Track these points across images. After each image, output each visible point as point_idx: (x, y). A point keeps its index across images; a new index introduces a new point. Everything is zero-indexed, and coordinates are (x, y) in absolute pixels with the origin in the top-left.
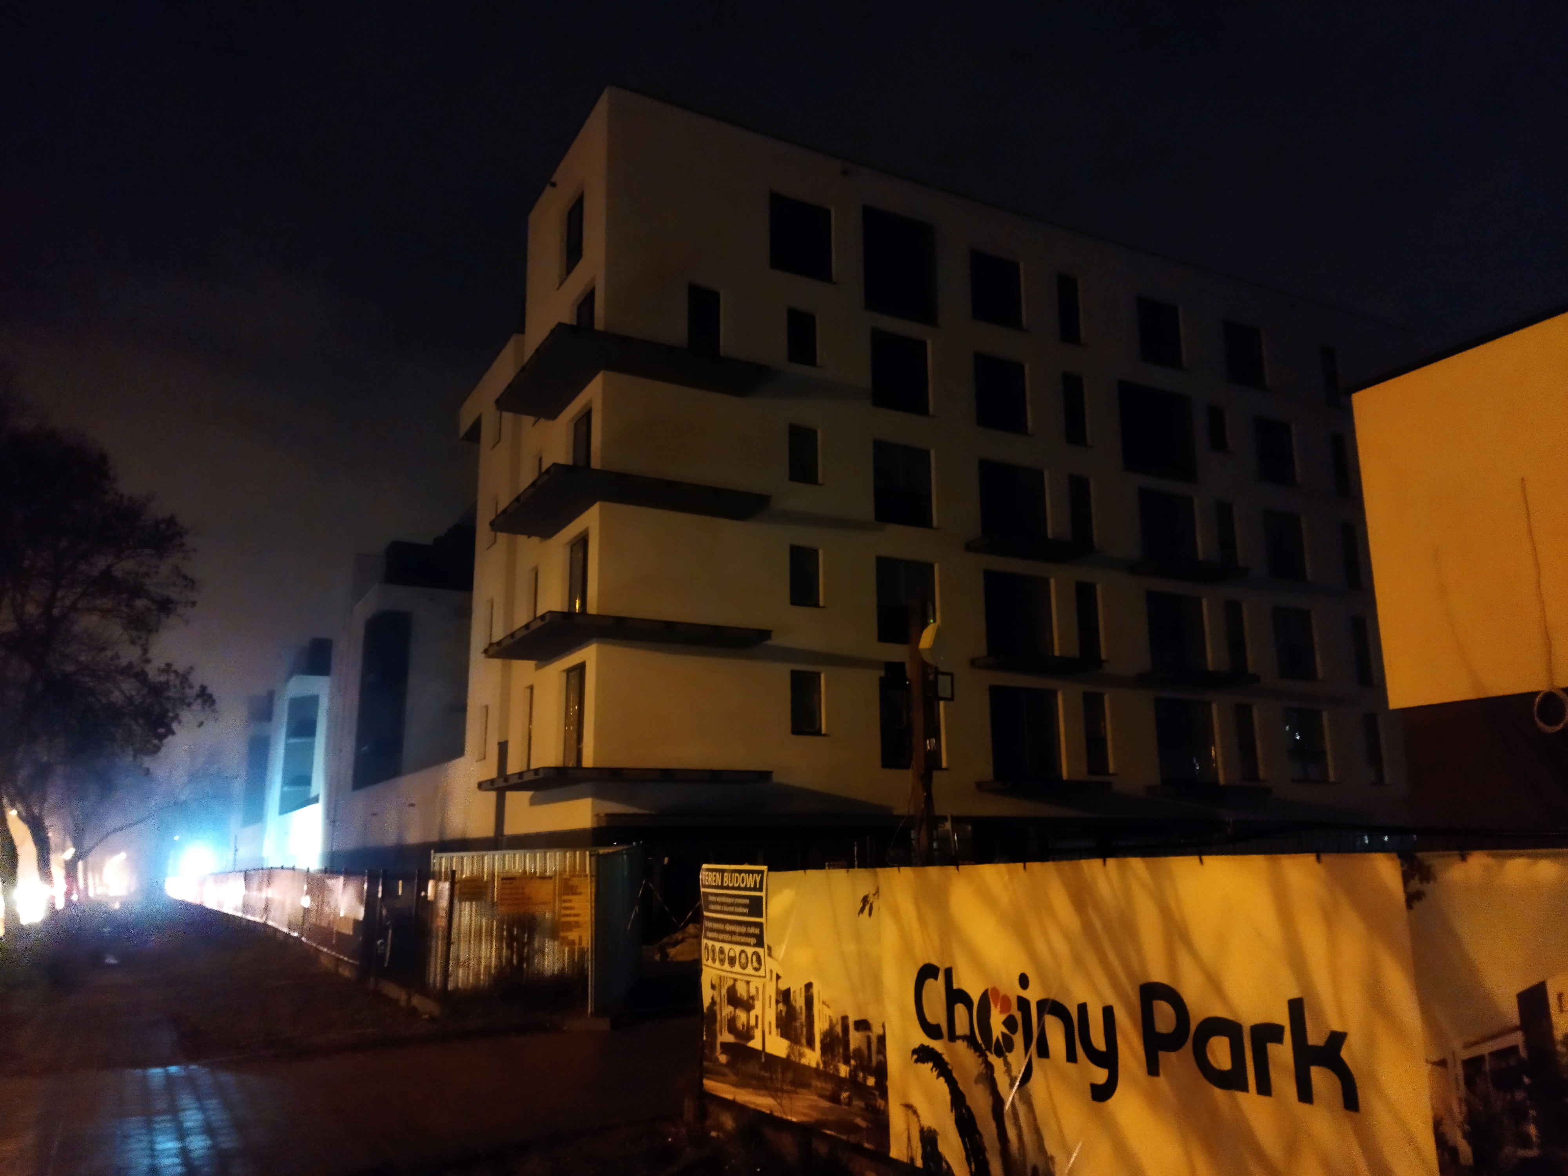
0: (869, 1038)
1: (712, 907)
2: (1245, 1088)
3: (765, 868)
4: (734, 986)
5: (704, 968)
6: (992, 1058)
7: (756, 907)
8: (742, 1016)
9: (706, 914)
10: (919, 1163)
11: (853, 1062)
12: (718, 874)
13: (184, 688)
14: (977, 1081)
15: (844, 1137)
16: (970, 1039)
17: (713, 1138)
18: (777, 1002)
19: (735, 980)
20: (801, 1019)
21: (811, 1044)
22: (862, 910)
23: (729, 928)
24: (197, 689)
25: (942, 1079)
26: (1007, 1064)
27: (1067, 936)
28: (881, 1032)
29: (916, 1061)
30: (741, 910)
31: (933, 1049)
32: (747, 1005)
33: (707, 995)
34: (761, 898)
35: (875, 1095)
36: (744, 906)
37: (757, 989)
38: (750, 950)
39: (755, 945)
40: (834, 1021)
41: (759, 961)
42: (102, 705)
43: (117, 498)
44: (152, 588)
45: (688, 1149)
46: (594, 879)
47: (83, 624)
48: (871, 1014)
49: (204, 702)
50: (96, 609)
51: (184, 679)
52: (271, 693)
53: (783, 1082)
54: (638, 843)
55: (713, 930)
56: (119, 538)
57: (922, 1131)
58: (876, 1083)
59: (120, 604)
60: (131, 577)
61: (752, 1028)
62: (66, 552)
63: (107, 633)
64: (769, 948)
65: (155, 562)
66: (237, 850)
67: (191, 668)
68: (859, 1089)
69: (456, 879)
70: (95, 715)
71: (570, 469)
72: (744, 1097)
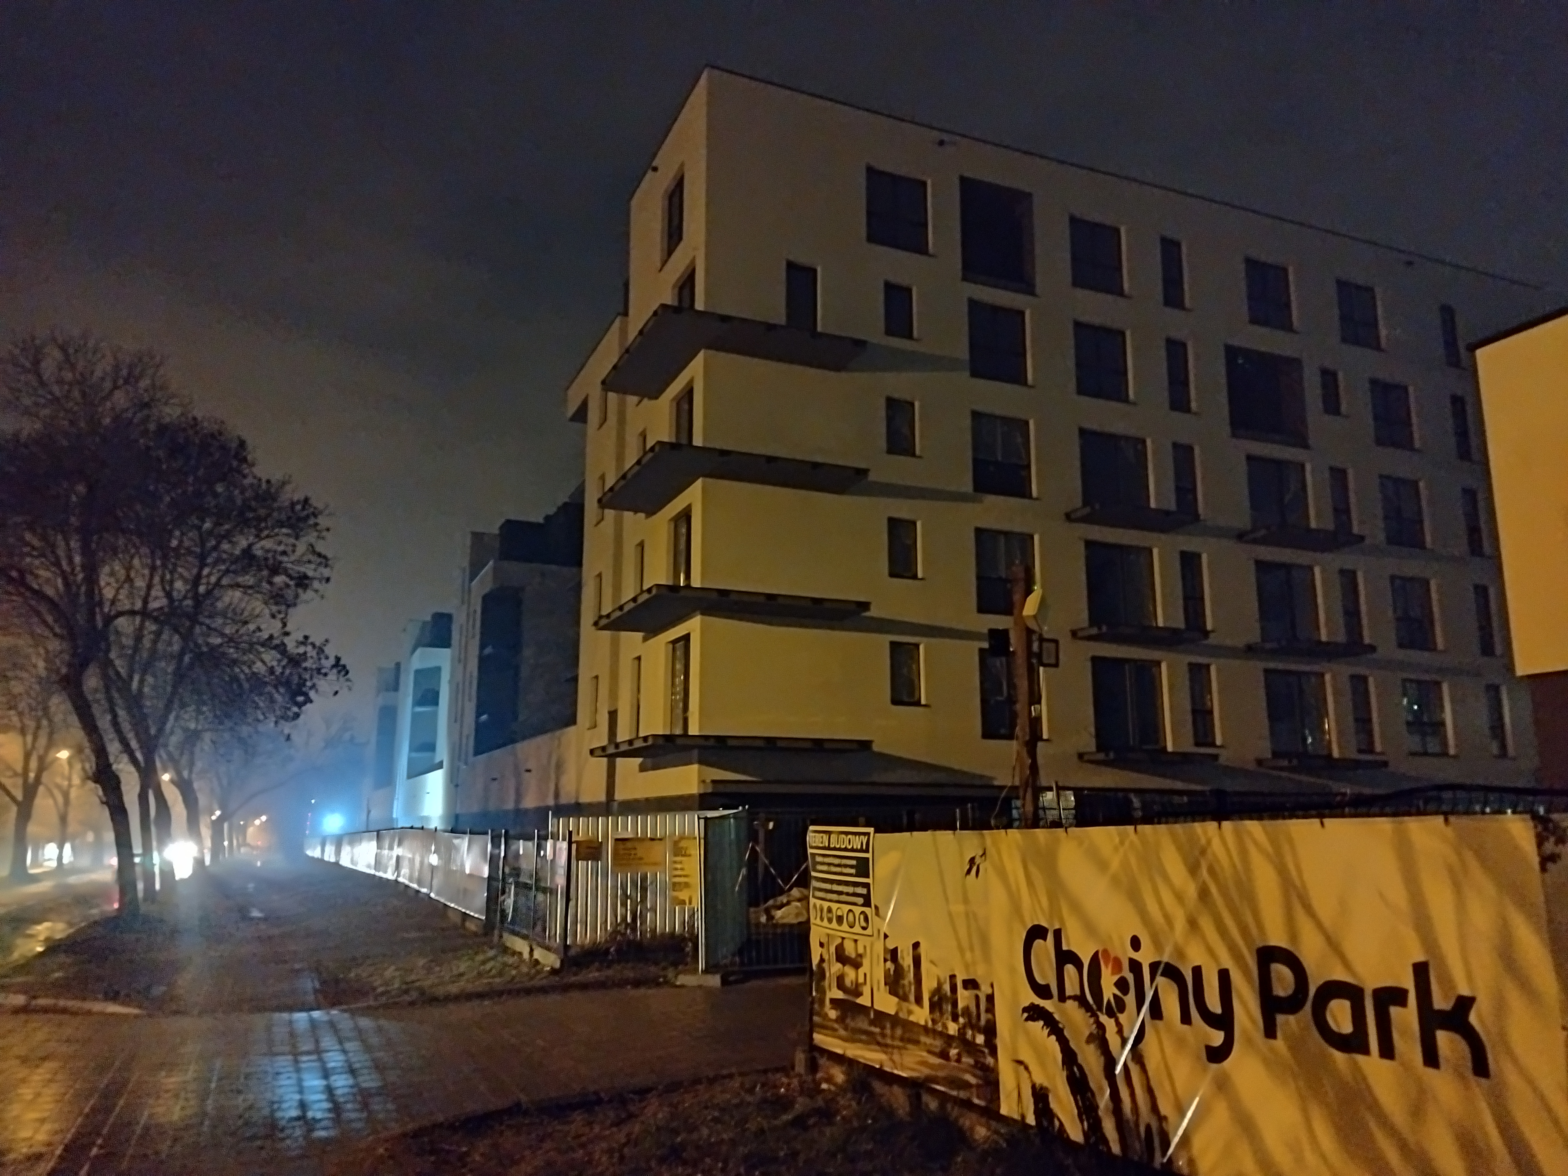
0: (977, 997)
1: (820, 867)
2: (1366, 1051)
3: (871, 830)
4: (842, 944)
5: (813, 926)
6: (1104, 1018)
7: (863, 867)
8: (850, 974)
9: (813, 874)
10: (1031, 1120)
11: (961, 1020)
12: (824, 835)
13: (320, 659)
14: (1088, 1042)
15: (954, 1093)
16: (1081, 999)
17: (824, 1090)
18: (885, 960)
19: (843, 938)
20: (909, 977)
21: (919, 1001)
22: (969, 872)
23: (836, 887)
24: (332, 661)
25: (1053, 1038)
26: (1119, 1025)
27: (1179, 897)
28: (990, 991)
29: (1027, 1019)
30: (849, 870)
31: (1043, 1008)
32: (856, 964)
33: (816, 953)
34: (868, 859)
35: (983, 1052)
36: (851, 867)
37: (865, 947)
38: (857, 910)
39: (863, 905)
40: (942, 980)
41: (866, 919)
42: (246, 674)
43: (255, 481)
44: (289, 565)
45: (800, 1100)
46: (702, 841)
47: (227, 599)
48: (979, 974)
49: (339, 672)
50: (238, 585)
51: (321, 651)
52: (398, 665)
53: (893, 1038)
54: (744, 807)
55: (821, 890)
56: (260, 519)
57: (1033, 1087)
58: (985, 1041)
59: (260, 581)
60: (270, 555)
61: (861, 984)
62: (210, 533)
63: (249, 608)
64: (876, 908)
65: (292, 540)
66: (369, 812)
67: (327, 641)
68: (969, 1047)
69: (573, 840)
70: (240, 686)
71: (673, 446)
72: (854, 1051)
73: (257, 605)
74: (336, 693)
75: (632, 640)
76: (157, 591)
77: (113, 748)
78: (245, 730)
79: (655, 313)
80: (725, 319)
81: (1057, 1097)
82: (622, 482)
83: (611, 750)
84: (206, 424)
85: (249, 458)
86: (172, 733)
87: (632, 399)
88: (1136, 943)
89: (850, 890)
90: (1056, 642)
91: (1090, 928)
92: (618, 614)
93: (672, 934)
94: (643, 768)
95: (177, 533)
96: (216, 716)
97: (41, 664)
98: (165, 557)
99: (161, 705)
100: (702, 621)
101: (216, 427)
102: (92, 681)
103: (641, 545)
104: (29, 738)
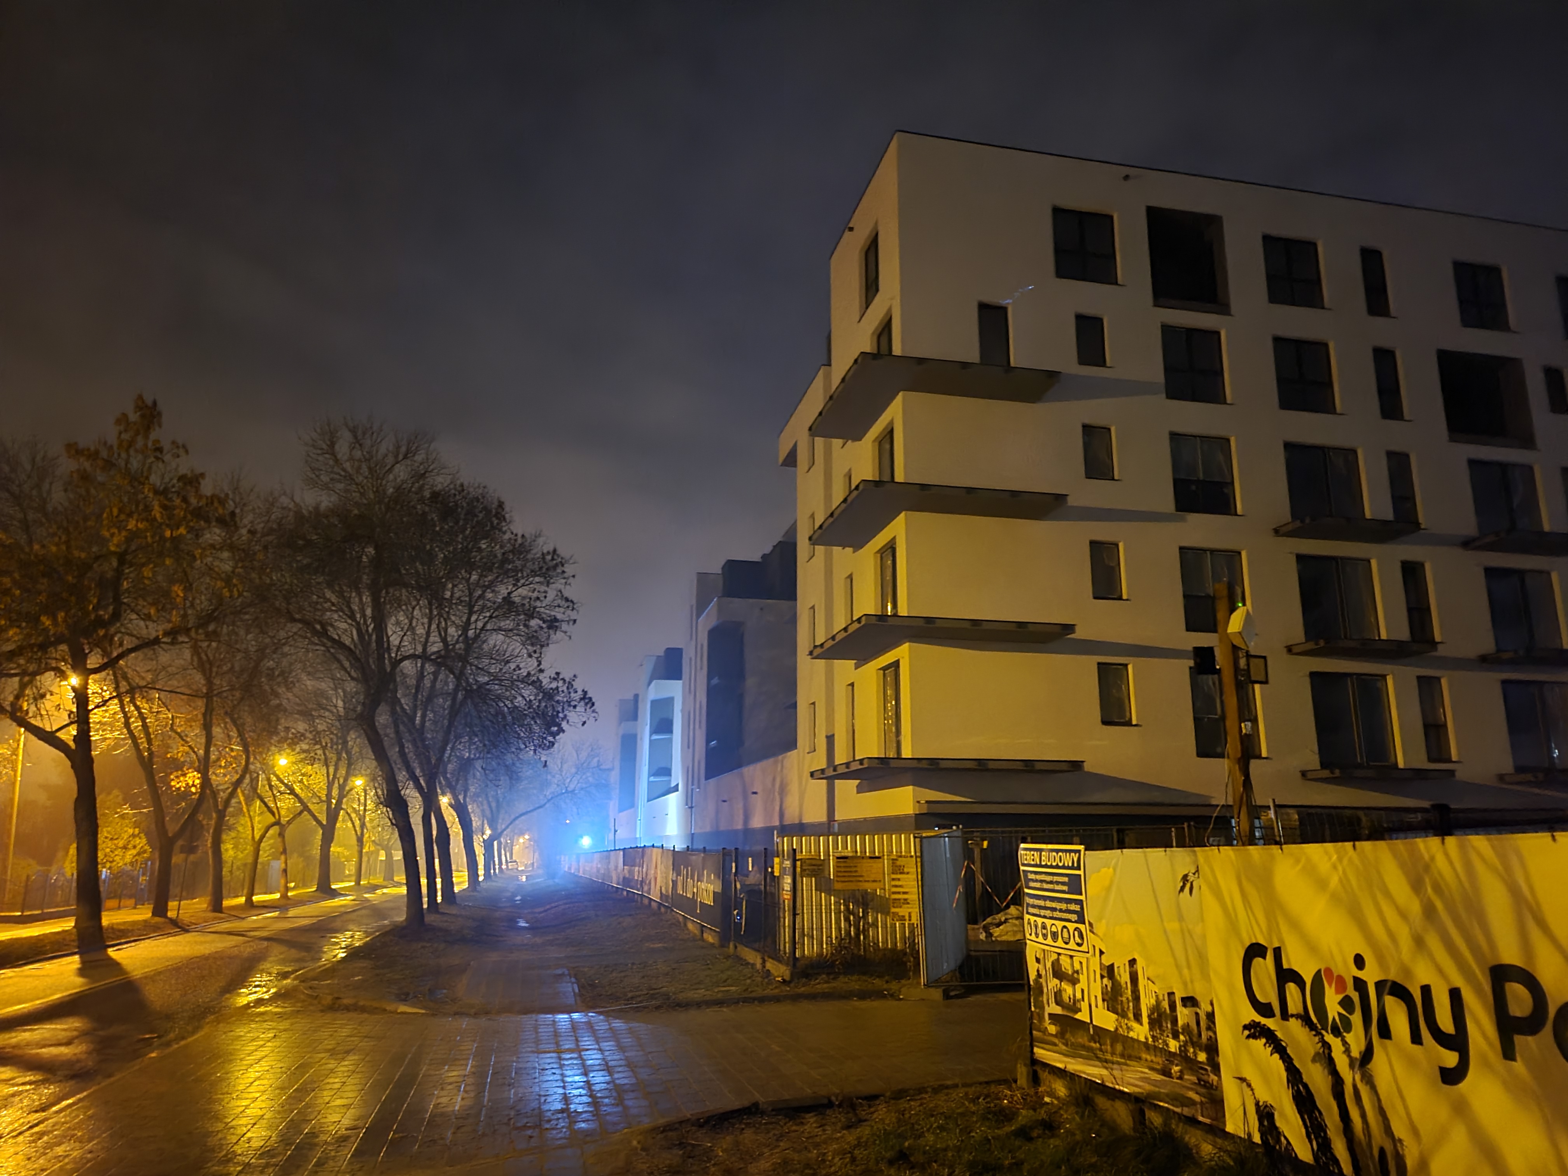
0: (1197, 1014)
1: (1032, 884)
3: (1082, 847)
4: (1058, 959)
5: (1028, 942)
6: (1329, 1038)
7: (1075, 884)
8: (1068, 990)
9: (1026, 891)
10: (1257, 1138)
11: (1182, 1037)
12: (1035, 853)
13: (570, 693)
14: (1314, 1060)
15: (1178, 1110)
16: (1305, 1018)
17: (1048, 1104)
18: (1102, 977)
19: (1059, 954)
20: (1126, 994)
21: (1138, 1017)
22: (1182, 889)
23: (1049, 904)
24: (580, 694)
25: (1276, 1056)
26: (1345, 1043)
27: (1403, 915)
28: (1210, 1009)
29: (1248, 1037)
30: (1060, 887)
31: (1265, 1026)
32: (1073, 981)
33: (1033, 968)
34: (1080, 875)
35: (1206, 1070)
36: (1063, 883)
37: (1081, 963)
38: (1071, 926)
39: (1077, 922)
40: (1161, 997)
41: (1081, 936)
42: (509, 708)
43: (513, 536)
44: (542, 610)
45: (1023, 1112)
46: (919, 860)
47: (491, 642)
48: (1198, 991)
49: (586, 704)
50: (500, 629)
51: (570, 685)
52: (636, 696)
53: (1113, 1054)
54: (958, 827)
55: (1034, 906)
56: (516, 570)
57: (1257, 1104)
58: (1207, 1059)
59: (518, 625)
60: (526, 601)
61: (1078, 1001)
62: (477, 584)
63: (510, 649)
64: (1091, 924)
65: (543, 588)
66: (615, 831)
67: (575, 676)
68: (1190, 1063)
69: (798, 858)
70: (504, 717)
71: (877, 484)
72: (1074, 1066)
73: (515, 646)
74: (584, 723)
75: (845, 667)
76: (434, 637)
77: (402, 775)
78: (509, 758)
79: (856, 361)
80: (921, 361)
81: (1283, 1115)
82: (831, 520)
83: (830, 773)
84: (471, 490)
85: (507, 516)
86: (449, 761)
87: (837, 442)
88: (1359, 962)
89: (1064, 906)
90: (1264, 658)
91: (1312, 948)
92: (831, 643)
93: (894, 949)
94: (860, 789)
95: (450, 586)
96: (485, 745)
97: (340, 704)
98: (440, 607)
99: (440, 737)
100: (910, 647)
101: (480, 491)
102: (383, 718)
103: (850, 577)
104: (331, 770)
